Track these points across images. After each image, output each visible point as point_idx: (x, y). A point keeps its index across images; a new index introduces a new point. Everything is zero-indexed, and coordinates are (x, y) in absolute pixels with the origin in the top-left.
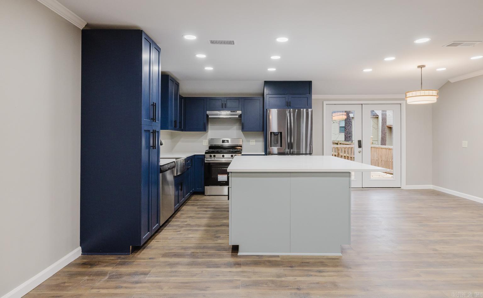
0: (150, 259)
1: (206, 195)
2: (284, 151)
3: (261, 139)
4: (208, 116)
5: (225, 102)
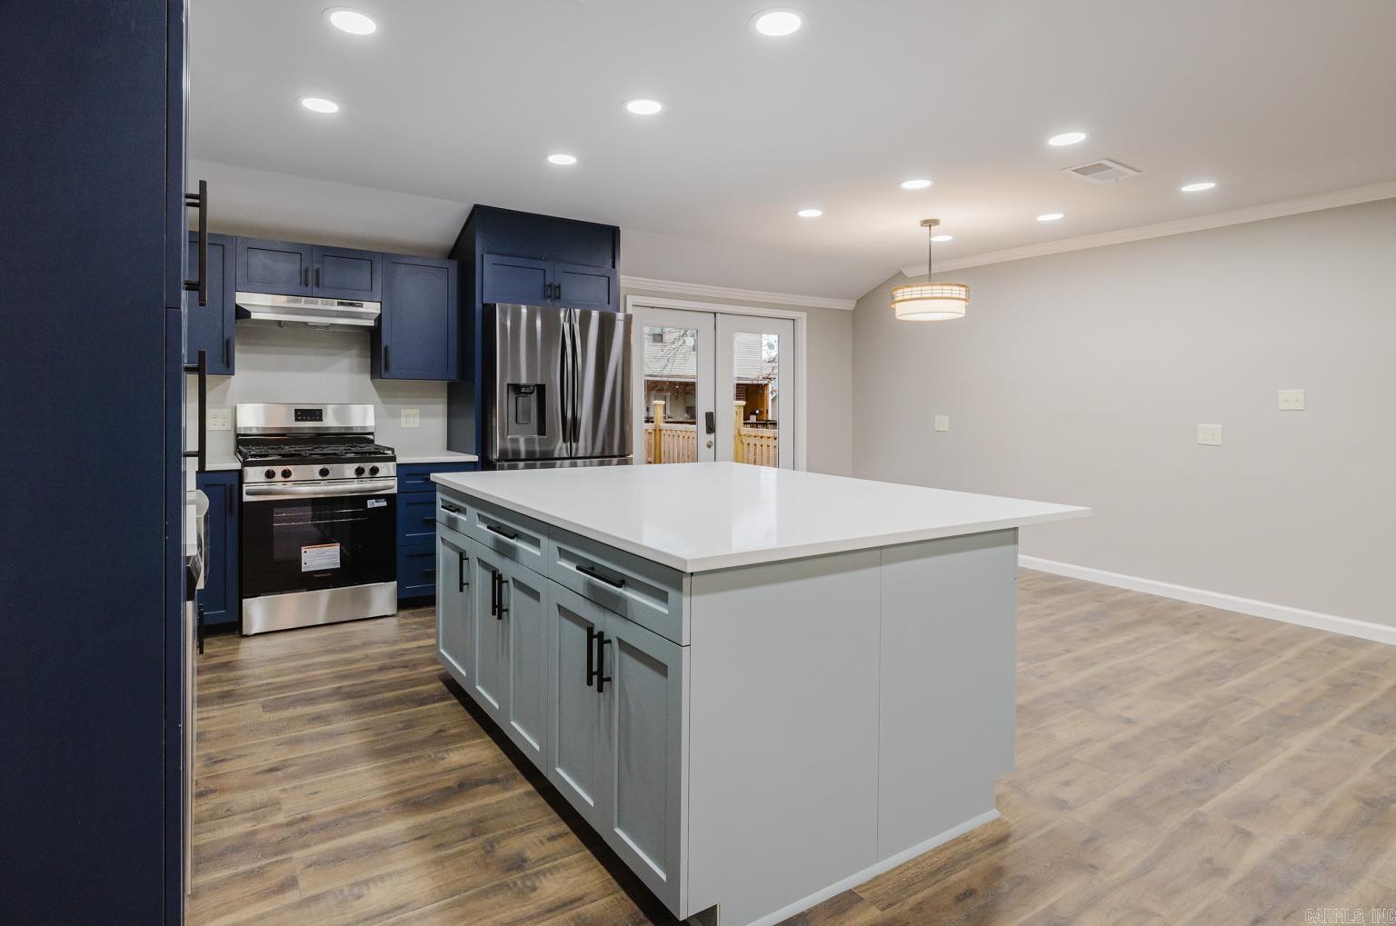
1: (247, 636)
3: (440, 408)
4: (242, 313)
5: (316, 266)
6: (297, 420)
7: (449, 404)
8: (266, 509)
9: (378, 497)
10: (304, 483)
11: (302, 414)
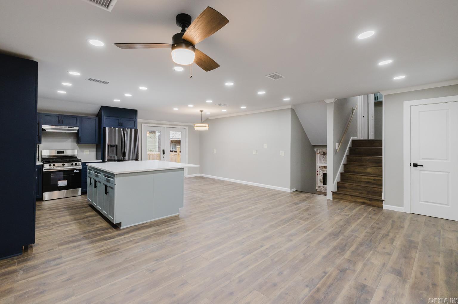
0: (49, 250)
1: (44, 201)
2: (119, 158)
3: (94, 150)
4: (44, 130)
5: (62, 119)
6: (57, 153)
7: (97, 149)
8: (49, 173)
9: (77, 170)
10: (58, 167)
11: (58, 152)
